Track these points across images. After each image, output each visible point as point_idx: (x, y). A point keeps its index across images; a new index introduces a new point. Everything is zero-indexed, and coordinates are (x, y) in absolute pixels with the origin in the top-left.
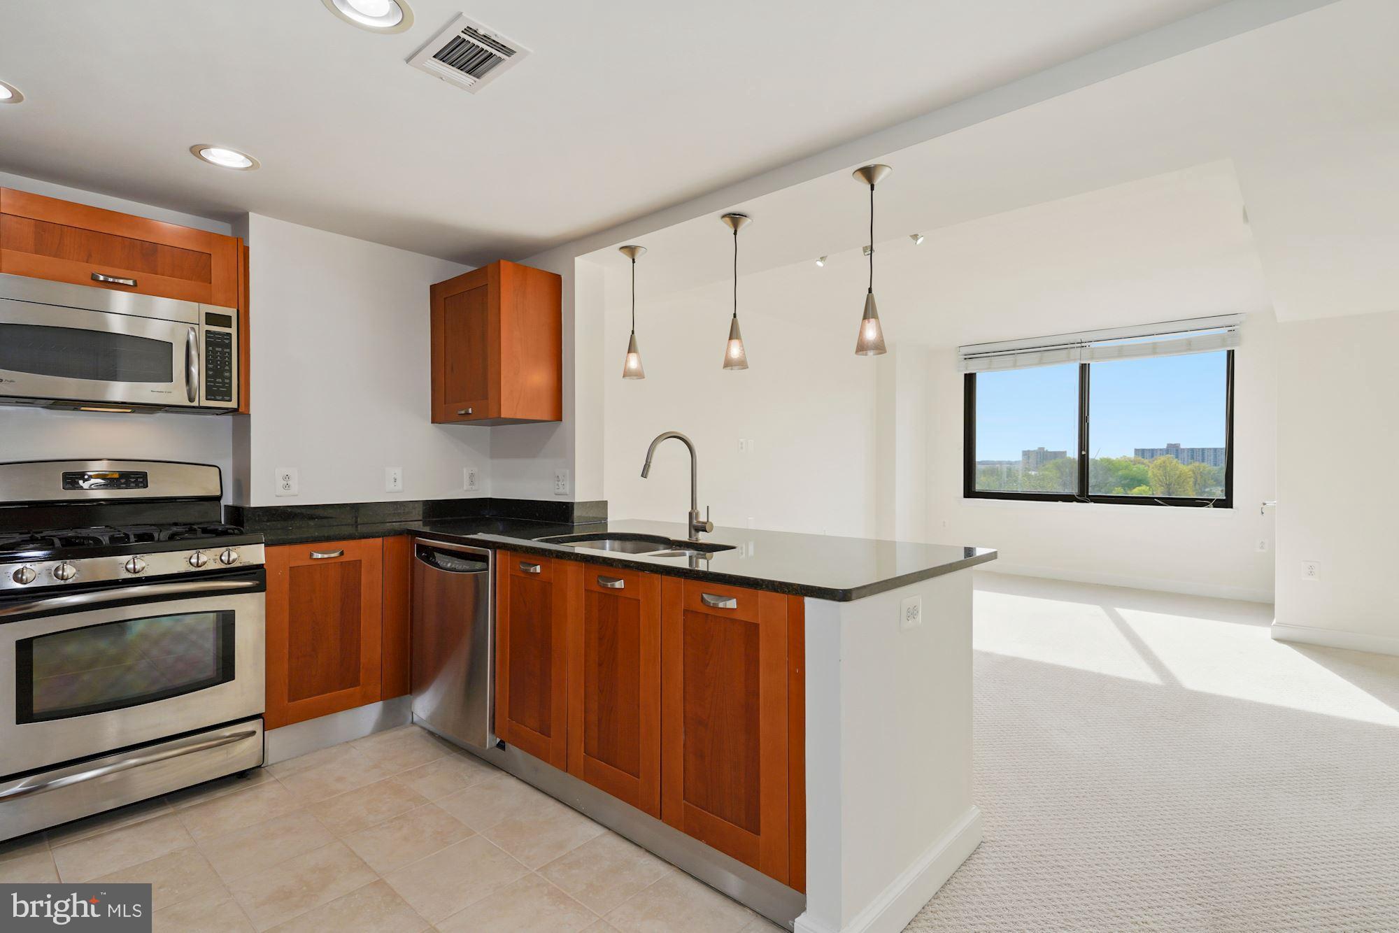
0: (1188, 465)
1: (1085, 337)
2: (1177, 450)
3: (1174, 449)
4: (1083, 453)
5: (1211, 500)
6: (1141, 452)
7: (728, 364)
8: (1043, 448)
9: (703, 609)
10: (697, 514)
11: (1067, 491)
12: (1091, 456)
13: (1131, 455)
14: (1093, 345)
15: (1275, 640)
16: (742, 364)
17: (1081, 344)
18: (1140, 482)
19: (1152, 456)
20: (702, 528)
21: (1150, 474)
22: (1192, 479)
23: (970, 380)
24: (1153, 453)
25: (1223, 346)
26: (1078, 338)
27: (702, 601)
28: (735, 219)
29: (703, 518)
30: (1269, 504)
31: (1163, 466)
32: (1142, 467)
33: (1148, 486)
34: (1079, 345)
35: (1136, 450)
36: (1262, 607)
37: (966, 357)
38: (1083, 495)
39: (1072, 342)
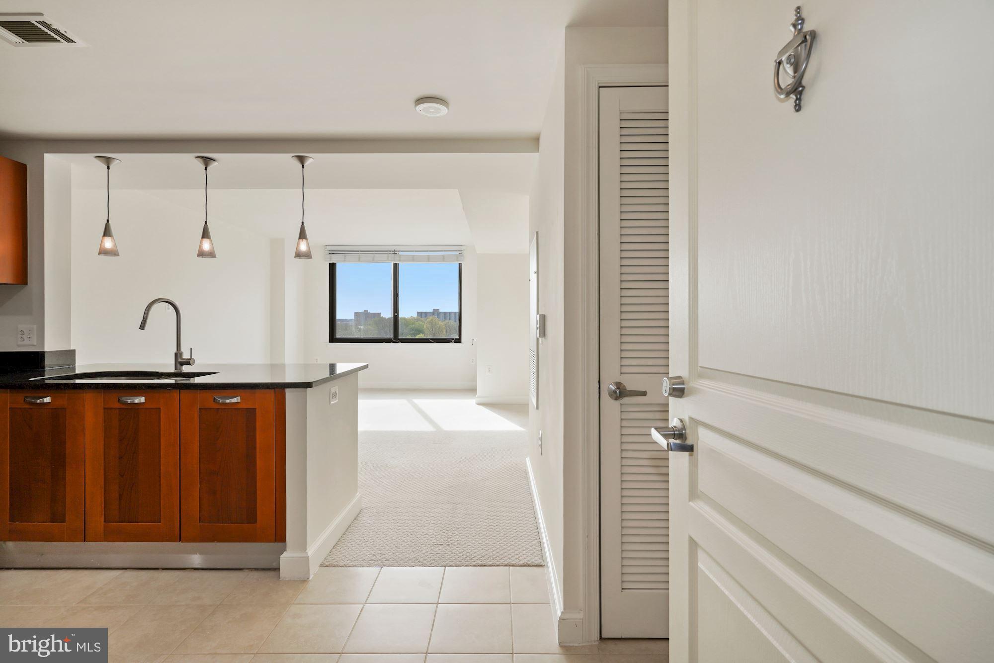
0: (443, 322)
1: (396, 248)
2: (438, 313)
3: (436, 312)
4: (396, 314)
5: (453, 339)
6: (420, 314)
7: (201, 254)
8: (367, 311)
9: (216, 406)
10: (181, 354)
11: (387, 337)
12: (400, 316)
13: (415, 315)
14: (400, 253)
15: (478, 404)
16: (211, 254)
17: (394, 252)
18: (420, 331)
19: (426, 316)
20: (188, 362)
21: (425, 326)
22: (445, 330)
23: (332, 267)
24: (426, 314)
25: (458, 261)
26: (392, 248)
27: (214, 401)
28: (207, 161)
29: (186, 356)
30: (475, 340)
31: (431, 323)
32: (421, 323)
33: (423, 334)
34: (393, 252)
35: (418, 313)
36: (471, 390)
37: (330, 252)
38: (396, 339)
39: (390, 250)
